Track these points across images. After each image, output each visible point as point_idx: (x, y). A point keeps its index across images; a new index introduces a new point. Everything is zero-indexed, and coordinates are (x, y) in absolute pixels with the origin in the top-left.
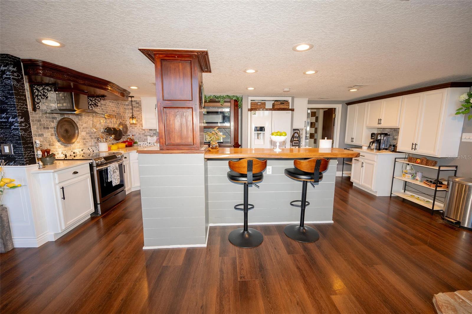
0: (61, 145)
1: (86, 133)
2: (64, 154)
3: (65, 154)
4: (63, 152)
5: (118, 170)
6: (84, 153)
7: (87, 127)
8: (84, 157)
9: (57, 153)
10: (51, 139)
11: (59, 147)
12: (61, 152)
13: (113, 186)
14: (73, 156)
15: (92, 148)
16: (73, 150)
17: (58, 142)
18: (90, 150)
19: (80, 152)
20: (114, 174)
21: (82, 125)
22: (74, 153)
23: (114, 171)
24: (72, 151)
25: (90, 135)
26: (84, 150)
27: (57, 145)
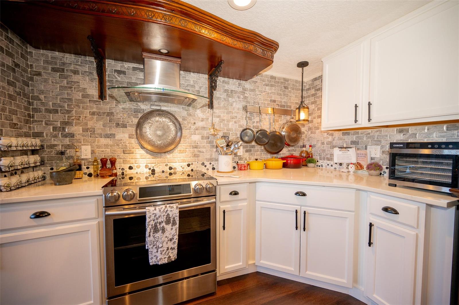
0: (146, 154)
1: (202, 137)
2: (150, 169)
3: (152, 168)
4: (149, 165)
5: (174, 224)
6: (192, 170)
7: (204, 128)
8: (190, 177)
9: (136, 165)
10: (127, 142)
11: (141, 156)
12: (145, 164)
13: (151, 264)
14: (168, 173)
15: (210, 164)
16: (168, 164)
17: (142, 148)
18: (205, 166)
19: (183, 168)
20: (156, 235)
21: (195, 123)
22: (171, 168)
23: (156, 226)
24: (166, 165)
25: (209, 140)
26: (193, 166)
27: (138, 153)
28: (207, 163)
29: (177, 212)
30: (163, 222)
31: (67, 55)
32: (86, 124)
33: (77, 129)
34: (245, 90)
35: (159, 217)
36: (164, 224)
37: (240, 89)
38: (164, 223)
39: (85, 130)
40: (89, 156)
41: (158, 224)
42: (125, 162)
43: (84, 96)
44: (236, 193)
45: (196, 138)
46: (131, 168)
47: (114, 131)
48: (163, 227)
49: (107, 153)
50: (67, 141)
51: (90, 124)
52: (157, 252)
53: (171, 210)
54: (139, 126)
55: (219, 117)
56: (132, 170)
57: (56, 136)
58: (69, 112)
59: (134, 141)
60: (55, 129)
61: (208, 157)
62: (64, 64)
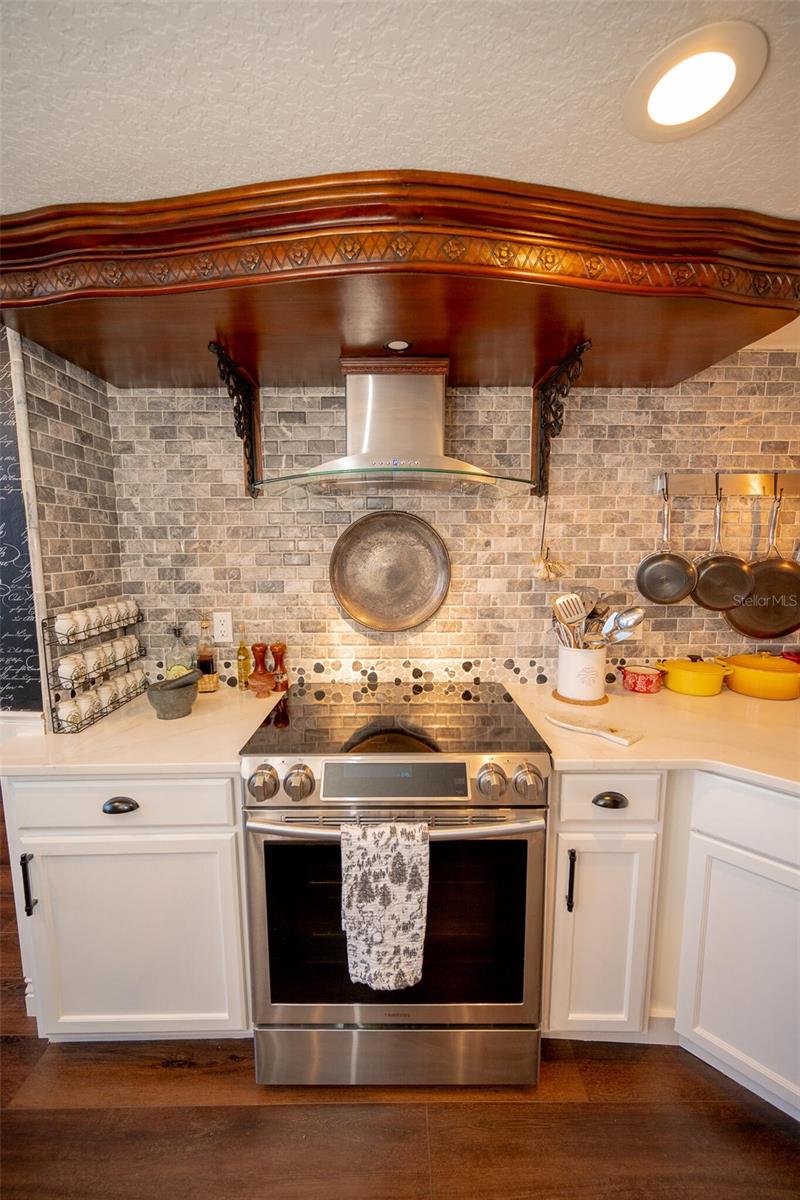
0: (354, 633)
1: (510, 583)
2: (364, 673)
3: (370, 672)
4: (362, 661)
5: (415, 884)
6: (477, 681)
7: (517, 555)
8: (471, 701)
9: (331, 661)
10: (311, 603)
11: (343, 638)
12: (353, 660)
13: (354, 979)
14: (411, 686)
15: (533, 664)
16: (411, 661)
17: (344, 618)
18: (517, 671)
19: (452, 674)
20: (369, 907)
21: (488, 544)
22: (417, 673)
23: (365, 882)
24: (407, 664)
25: (532, 592)
26: (480, 669)
27: (335, 629)
28: (521, 663)
29: (424, 850)
30: (384, 874)
31: (179, 393)
32: (222, 560)
33: (200, 573)
34: (662, 418)
35: (374, 858)
36: (386, 881)
37: (646, 419)
38: (387, 877)
39: (221, 574)
40: (228, 638)
41: (371, 879)
42: (306, 652)
43: (215, 492)
44: (615, 802)
45: (491, 587)
46: (319, 668)
47: (279, 574)
48: (384, 887)
49: (263, 631)
50: (185, 602)
51: (231, 559)
52: (369, 952)
53: (407, 843)
54: (338, 561)
55: (566, 517)
56: (322, 675)
57: (164, 592)
58: (187, 532)
59: (327, 600)
60: (162, 573)
61: (527, 643)
62: (173, 415)
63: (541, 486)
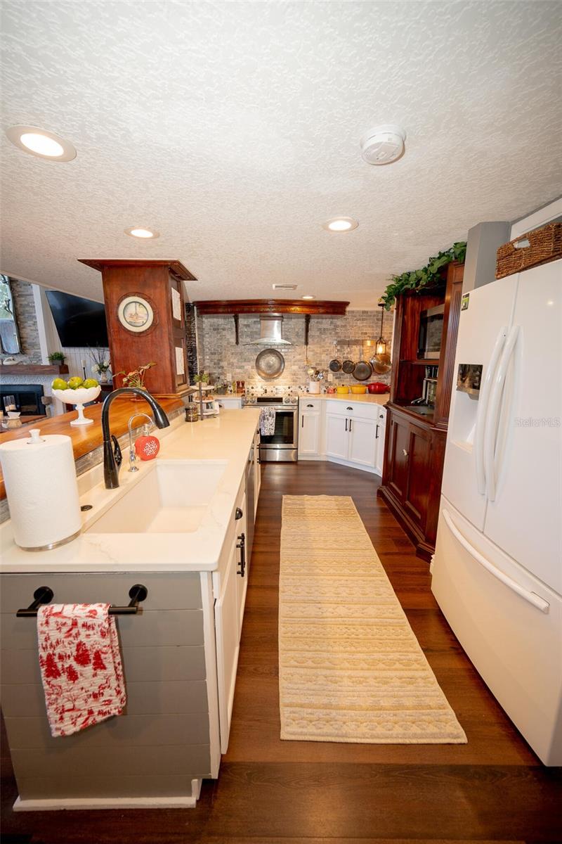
0: (261, 379)
1: (299, 367)
3: (265, 388)
4: (263, 386)
5: (273, 417)
6: (292, 392)
7: (300, 360)
9: (256, 386)
10: (251, 371)
11: (259, 380)
12: (261, 386)
15: (306, 387)
16: (275, 387)
17: (259, 375)
18: (302, 389)
19: (285, 390)
20: (265, 421)
21: (294, 357)
23: (264, 417)
25: (304, 369)
26: (292, 388)
27: (257, 378)
28: (303, 387)
31: (220, 320)
32: (229, 360)
33: (224, 364)
34: (336, 326)
35: (266, 412)
37: (332, 327)
39: (229, 364)
40: (231, 380)
41: (266, 416)
42: (249, 384)
43: (228, 344)
44: (311, 406)
45: (295, 368)
46: (252, 388)
47: (243, 364)
49: (239, 378)
50: (220, 371)
51: (231, 360)
52: (265, 429)
53: (272, 410)
54: (258, 360)
55: (313, 351)
57: (215, 368)
58: (221, 353)
59: (254, 371)
60: (215, 364)
61: (304, 382)
62: (218, 325)
63: (307, 343)
